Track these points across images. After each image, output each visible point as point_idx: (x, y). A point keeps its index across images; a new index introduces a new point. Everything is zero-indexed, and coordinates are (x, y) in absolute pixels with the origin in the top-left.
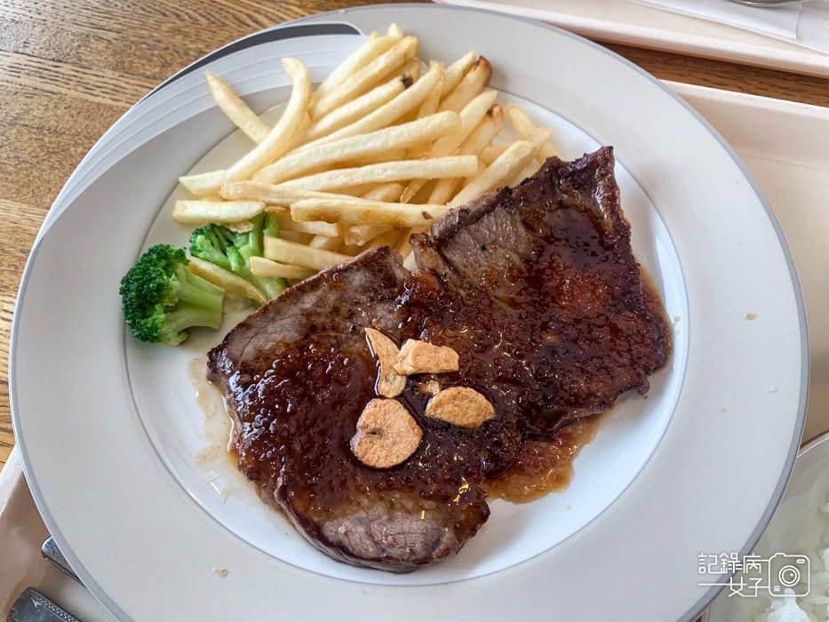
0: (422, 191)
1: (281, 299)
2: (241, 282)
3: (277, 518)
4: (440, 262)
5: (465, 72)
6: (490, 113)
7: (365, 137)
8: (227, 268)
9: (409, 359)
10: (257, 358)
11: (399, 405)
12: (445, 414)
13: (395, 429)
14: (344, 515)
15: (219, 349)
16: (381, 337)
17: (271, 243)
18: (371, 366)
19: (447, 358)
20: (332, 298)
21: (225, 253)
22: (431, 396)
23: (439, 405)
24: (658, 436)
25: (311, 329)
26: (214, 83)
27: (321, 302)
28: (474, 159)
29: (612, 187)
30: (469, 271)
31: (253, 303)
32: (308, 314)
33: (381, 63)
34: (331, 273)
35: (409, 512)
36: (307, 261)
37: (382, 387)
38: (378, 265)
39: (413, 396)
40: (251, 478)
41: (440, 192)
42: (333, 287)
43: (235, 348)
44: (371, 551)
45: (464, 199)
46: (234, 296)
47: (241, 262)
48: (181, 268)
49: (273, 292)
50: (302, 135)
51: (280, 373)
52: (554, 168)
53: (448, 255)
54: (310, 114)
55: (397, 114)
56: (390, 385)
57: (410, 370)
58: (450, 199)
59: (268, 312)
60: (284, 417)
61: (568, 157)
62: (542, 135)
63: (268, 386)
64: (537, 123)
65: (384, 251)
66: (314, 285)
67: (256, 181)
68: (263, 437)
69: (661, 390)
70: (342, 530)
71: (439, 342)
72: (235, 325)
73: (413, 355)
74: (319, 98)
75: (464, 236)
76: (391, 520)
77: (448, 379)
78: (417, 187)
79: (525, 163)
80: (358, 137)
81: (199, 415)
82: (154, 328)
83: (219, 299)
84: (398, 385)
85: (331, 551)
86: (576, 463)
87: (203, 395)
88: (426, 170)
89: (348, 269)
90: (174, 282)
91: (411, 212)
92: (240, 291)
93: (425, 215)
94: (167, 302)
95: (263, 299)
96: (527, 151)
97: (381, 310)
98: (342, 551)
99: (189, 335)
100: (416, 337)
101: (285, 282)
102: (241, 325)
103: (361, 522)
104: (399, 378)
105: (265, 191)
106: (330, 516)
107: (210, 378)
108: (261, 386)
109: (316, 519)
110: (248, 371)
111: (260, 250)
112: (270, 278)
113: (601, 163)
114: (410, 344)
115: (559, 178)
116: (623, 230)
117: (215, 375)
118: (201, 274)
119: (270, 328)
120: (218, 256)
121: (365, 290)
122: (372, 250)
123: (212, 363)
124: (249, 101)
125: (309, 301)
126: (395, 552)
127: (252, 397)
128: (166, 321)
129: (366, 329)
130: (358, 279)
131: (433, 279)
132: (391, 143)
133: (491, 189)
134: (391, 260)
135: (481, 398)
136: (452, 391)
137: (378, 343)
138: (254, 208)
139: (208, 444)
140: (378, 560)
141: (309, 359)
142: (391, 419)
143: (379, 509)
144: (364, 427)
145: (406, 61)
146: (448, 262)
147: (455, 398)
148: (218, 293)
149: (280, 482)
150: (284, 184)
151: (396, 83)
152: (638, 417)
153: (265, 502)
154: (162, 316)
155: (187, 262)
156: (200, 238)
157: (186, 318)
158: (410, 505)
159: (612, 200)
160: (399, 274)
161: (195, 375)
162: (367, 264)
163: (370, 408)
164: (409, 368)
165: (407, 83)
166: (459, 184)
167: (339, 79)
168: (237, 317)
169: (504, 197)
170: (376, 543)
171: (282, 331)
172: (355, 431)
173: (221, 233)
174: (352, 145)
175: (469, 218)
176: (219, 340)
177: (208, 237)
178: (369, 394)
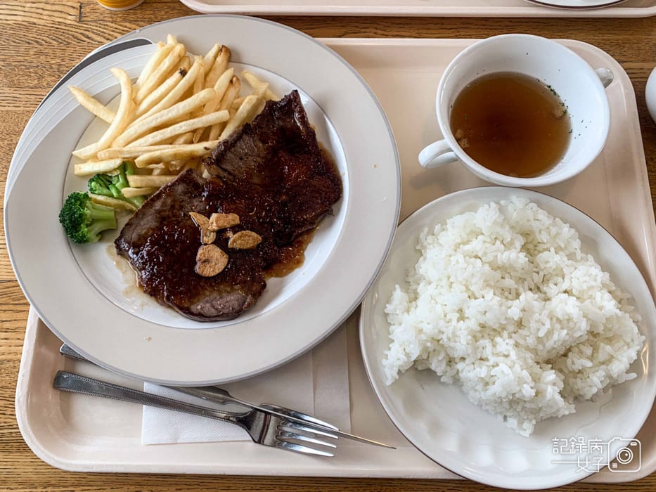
0: (204, 134)
1: (143, 207)
2: (121, 202)
3: (169, 311)
4: (220, 171)
5: (215, 57)
6: (231, 81)
7: (166, 111)
8: (111, 196)
9: (215, 224)
10: (139, 239)
11: (215, 246)
12: (237, 246)
13: (215, 258)
14: (199, 300)
15: (120, 238)
16: (198, 215)
17: (131, 178)
18: (195, 232)
19: (233, 219)
20: (169, 201)
21: (108, 188)
22: (228, 238)
23: (234, 241)
24: (339, 232)
25: (162, 219)
26: (75, 92)
27: (164, 204)
28: (226, 111)
29: (302, 111)
30: (236, 173)
31: (131, 211)
32: (159, 212)
33: (167, 64)
34: (165, 188)
35: (229, 292)
36: (151, 184)
37: (205, 239)
38: (189, 181)
39: (221, 239)
40: (151, 295)
41: (213, 133)
42: (168, 195)
43: (127, 236)
44: (213, 312)
45: (225, 135)
46: (119, 210)
47: (118, 192)
48: (88, 203)
49: (139, 204)
50: (133, 116)
51: (153, 244)
52: (271, 105)
53: (224, 166)
54: (135, 102)
55: (181, 93)
56: (208, 238)
57: (216, 228)
58: (220, 135)
59: (139, 215)
60: (158, 264)
61: (277, 99)
62: (262, 88)
63: (148, 251)
64: (262, 80)
65: (190, 171)
66: (159, 196)
67: (115, 147)
68: (153, 275)
69: (339, 210)
70: (199, 307)
71: (227, 211)
72: (123, 226)
73: (215, 221)
74: (138, 90)
75: (229, 155)
76: (221, 298)
77: (235, 229)
78: (201, 132)
79: (255, 107)
80: (162, 112)
81: (119, 273)
82: (84, 236)
83: (112, 214)
84: (212, 237)
85: (196, 318)
86: (306, 253)
87: (118, 263)
88: (203, 123)
89: (173, 184)
90: (87, 212)
91: (198, 148)
92: (122, 207)
93: (206, 148)
94: (86, 222)
95: (134, 209)
96: (254, 101)
97: (195, 202)
98: (201, 317)
99: (102, 235)
100: (216, 212)
101: (145, 197)
102: (127, 225)
103: (207, 302)
104: (212, 233)
105: (121, 152)
106: (192, 303)
107: (118, 254)
108: (144, 252)
109: (186, 306)
110: (137, 246)
111: (127, 184)
112: (136, 197)
113: (293, 99)
114: (214, 216)
115: (275, 111)
116: (311, 134)
117: (121, 252)
118: (99, 202)
119: (142, 223)
120: (105, 191)
121: (185, 193)
122: (184, 172)
123: (118, 247)
124: (98, 98)
125: (158, 205)
126: (226, 311)
127: (142, 258)
128: (89, 231)
129: (190, 213)
130: (180, 188)
131: (218, 181)
132: (181, 112)
133: (238, 127)
134: (194, 175)
135: (253, 234)
136: (239, 233)
137: (197, 218)
138: (118, 162)
139: (128, 285)
140: (218, 316)
141: (166, 233)
142: (212, 253)
143: (215, 294)
144: (199, 260)
145: (181, 58)
146: (225, 170)
147: (241, 237)
148: (111, 211)
149: (165, 294)
150: (128, 146)
151: (177, 75)
152: (331, 224)
153: (162, 305)
154: (86, 229)
155: (90, 199)
156: (93, 184)
157: (98, 227)
158: (229, 289)
159: (303, 118)
160: (201, 182)
161: (111, 254)
162: (182, 180)
163: (200, 251)
165: (183, 73)
166: (223, 125)
167: (147, 78)
168: (124, 220)
169: (246, 129)
170: (216, 309)
171: (149, 222)
172: (196, 263)
173: (103, 179)
174: (161, 117)
175: (228, 145)
176: (118, 234)
177: (97, 182)
178: (197, 244)
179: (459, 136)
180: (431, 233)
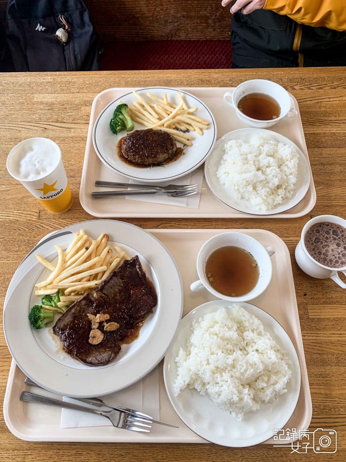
0: (95, 277)
1: (67, 312)
2: (56, 309)
3: (76, 361)
4: (102, 294)
5: (102, 240)
6: (108, 252)
7: (78, 267)
8: (52, 306)
9: (98, 320)
10: (64, 327)
11: (98, 330)
12: (108, 330)
13: (98, 336)
14: (90, 356)
15: (55, 327)
16: (91, 315)
17: (62, 298)
18: (90, 323)
19: (107, 316)
20: (78, 309)
21: (50, 302)
22: (104, 326)
23: (107, 327)
24: (156, 321)
25: (75, 317)
26: (38, 257)
27: (76, 310)
28: (106, 267)
29: (140, 264)
30: (109, 294)
31: (61, 313)
32: (73, 314)
33: (80, 243)
34: (77, 303)
35: (104, 352)
36: (70, 300)
37: (93, 327)
38: (88, 299)
39: (101, 327)
40: (69, 354)
41: (99, 276)
42: (78, 306)
43: (59, 325)
44: (97, 362)
45: (105, 278)
46: (55, 312)
47: (55, 304)
48: (42, 310)
49: (65, 310)
50: (63, 269)
51: (70, 329)
52: (126, 262)
53: (104, 292)
54: (64, 262)
56: (95, 326)
57: (99, 321)
58: (102, 277)
59: (64, 315)
60: (73, 339)
61: (129, 259)
62: (122, 254)
63: (68, 333)
64: (123, 249)
65: (88, 295)
66: (73, 306)
67: (55, 284)
68: (70, 344)
69: (155, 311)
70: (90, 359)
71: (104, 313)
72: (57, 320)
73: (98, 318)
74: (66, 256)
75: (106, 287)
76: (100, 355)
77: (108, 321)
78: (94, 275)
79: (119, 263)
81: (53, 342)
82: (39, 326)
83: (52, 314)
84: (97, 325)
85: (89, 364)
86: (140, 332)
87: (53, 337)
88: (95, 272)
89: (81, 301)
90: (42, 315)
91: (93, 284)
92: (56, 311)
93: (96, 284)
94: (41, 320)
95: (62, 312)
96: (118, 261)
97: (90, 309)
98: (91, 364)
99: (47, 325)
100: (99, 313)
101: (67, 306)
102: (58, 320)
103: (94, 357)
105: (57, 286)
106: (87, 358)
107: (54, 333)
108: (66, 333)
109: (84, 359)
110: (63, 330)
111: (59, 301)
112: (63, 307)
113: (136, 260)
114: (98, 315)
115: (127, 265)
116: (144, 275)
117: (55, 332)
118: (46, 309)
119: (65, 319)
120: (49, 303)
121: (85, 305)
122: (85, 295)
123: (54, 330)
124: (46, 259)
125: (73, 311)
126: (102, 361)
127: (65, 336)
128: (42, 324)
129: (88, 314)
130: (83, 302)
131: (101, 298)
132: (85, 267)
133: (110, 273)
134: (90, 296)
135: (116, 324)
136: (109, 324)
137: (91, 316)
138: (56, 290)
139: (57, 349)
140: (99, 364)
141: (76, 324)
142: (96, 333)
143: (98, 353)
144: (91, 336)
145: (86, 241)
146: (104, 294)
148: (51, 313)
149: (75, 353)
150: (61, 282)
151: (84, 249)
152: (152, 318)
153: (73, 358)
154: (40, 323)
155: (43, 308)
156: (44, 300)
157: (45, 321)
158: (104, 350)
159: (140, 268)
160: (92, 299)
161: (50, 333)
162: (84, 299)
163: (91, 332)
164: (98, 321)
165: (87, 249)
166: (104, 272)
167: (70, 250)
168: (57, 317)
169: (114, 274)
170: (98, 360)
171: (68, 319)
172: (89, 338)
173: (48, 297)
174: (77, 269)
175: (106, 282)
176: (54, 324)
177: (46, 299)
178: (90, 329)
179: (209, 276)
180: (198, 322)
